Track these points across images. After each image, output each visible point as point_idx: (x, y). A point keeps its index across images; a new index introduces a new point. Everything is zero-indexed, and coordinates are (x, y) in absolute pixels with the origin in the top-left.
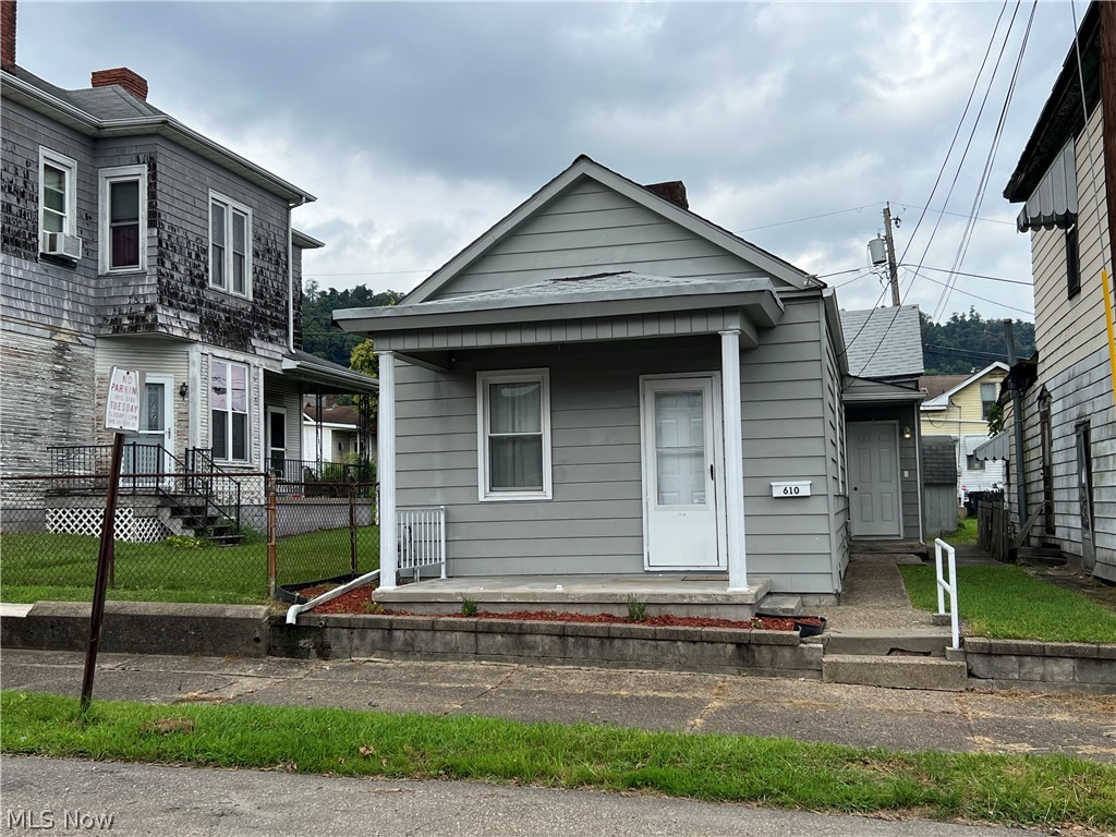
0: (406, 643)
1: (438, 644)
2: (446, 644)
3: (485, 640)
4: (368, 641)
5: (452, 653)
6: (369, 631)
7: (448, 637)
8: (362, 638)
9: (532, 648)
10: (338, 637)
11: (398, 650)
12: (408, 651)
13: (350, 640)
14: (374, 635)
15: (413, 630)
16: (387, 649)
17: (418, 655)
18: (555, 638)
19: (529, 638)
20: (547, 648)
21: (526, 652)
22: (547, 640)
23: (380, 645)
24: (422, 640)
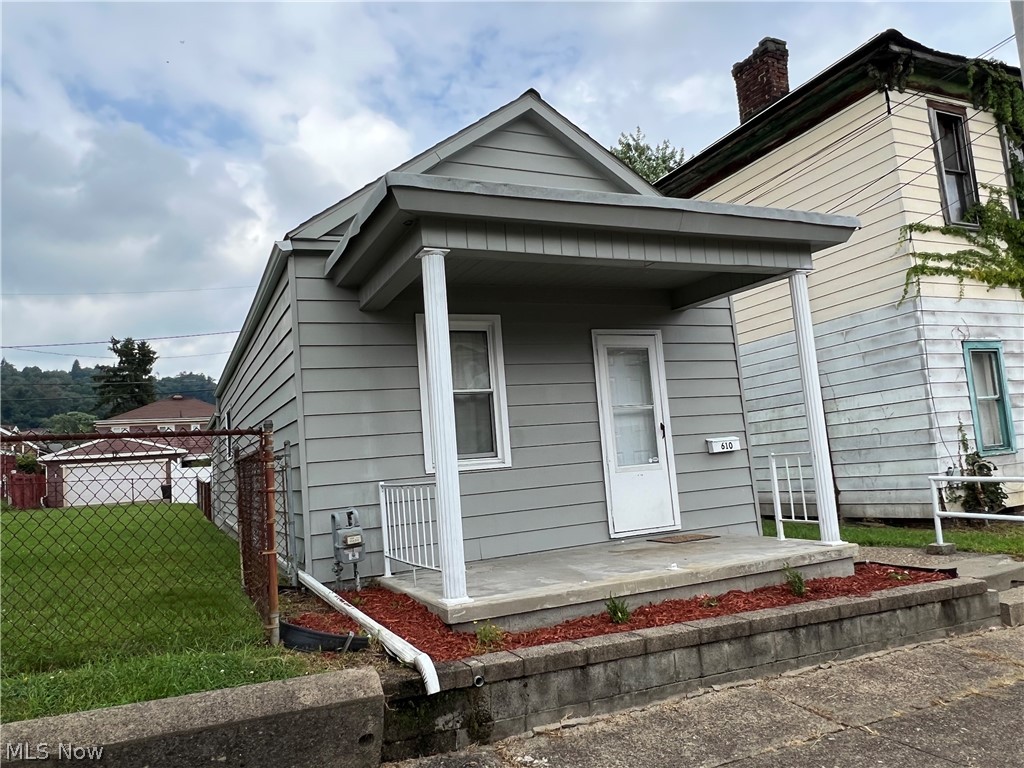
0: (609, 683)
1: (652, 674)
2: (663, 672)
3: (711, 655)
4: (553, 693)
5: (673, 683)
6: (553, 676)
7: (664, 661)
8: (543, 691)
9: (763, 652)
10: (503, 697)
11: (600, 698)
12: (614, 695)
13: (523, 697)
14: (561, 681)
15: (616, 660)
16: (583, 700)
17: (627, 698)
18: (786, 633)
19: (759, 639)
20: (779, 648)
21: (758, 660)
22: (779, 637)
23: (570, 696)
24: (631, 674)
